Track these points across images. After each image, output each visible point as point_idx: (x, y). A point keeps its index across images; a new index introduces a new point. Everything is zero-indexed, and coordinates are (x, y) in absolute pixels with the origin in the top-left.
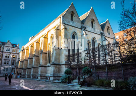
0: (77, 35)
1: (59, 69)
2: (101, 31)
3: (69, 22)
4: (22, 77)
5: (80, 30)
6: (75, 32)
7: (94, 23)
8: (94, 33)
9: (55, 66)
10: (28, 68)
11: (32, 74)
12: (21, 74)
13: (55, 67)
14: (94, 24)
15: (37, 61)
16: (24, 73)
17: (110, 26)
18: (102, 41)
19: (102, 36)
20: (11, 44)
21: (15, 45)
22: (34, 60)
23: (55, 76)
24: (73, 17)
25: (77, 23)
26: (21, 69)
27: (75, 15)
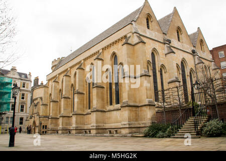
0: (158, 53)
1: (136, 113)
2: (193, 48)
3: (145, 31)
4: (49, 132)
5: (162, 45)
6: (154, 50)
7: (181, 34)
8: (183, 51)
9: (130, 108)
10: (64, 115)
11: (74, 125)
12: (46, 126)
13: (130, 110)
14: (180, 36)
15: (82, 102)
16: (52, 125)
17: (203, 39)
18: (195, 65)
19: (194, 56)
20: (18, 73)
21: (23, 74)
22: (76, 100)
23: (131, 126)
24: (150, 22)
25: (157, 33)
26: (47, 118)
27: (152, 20)
